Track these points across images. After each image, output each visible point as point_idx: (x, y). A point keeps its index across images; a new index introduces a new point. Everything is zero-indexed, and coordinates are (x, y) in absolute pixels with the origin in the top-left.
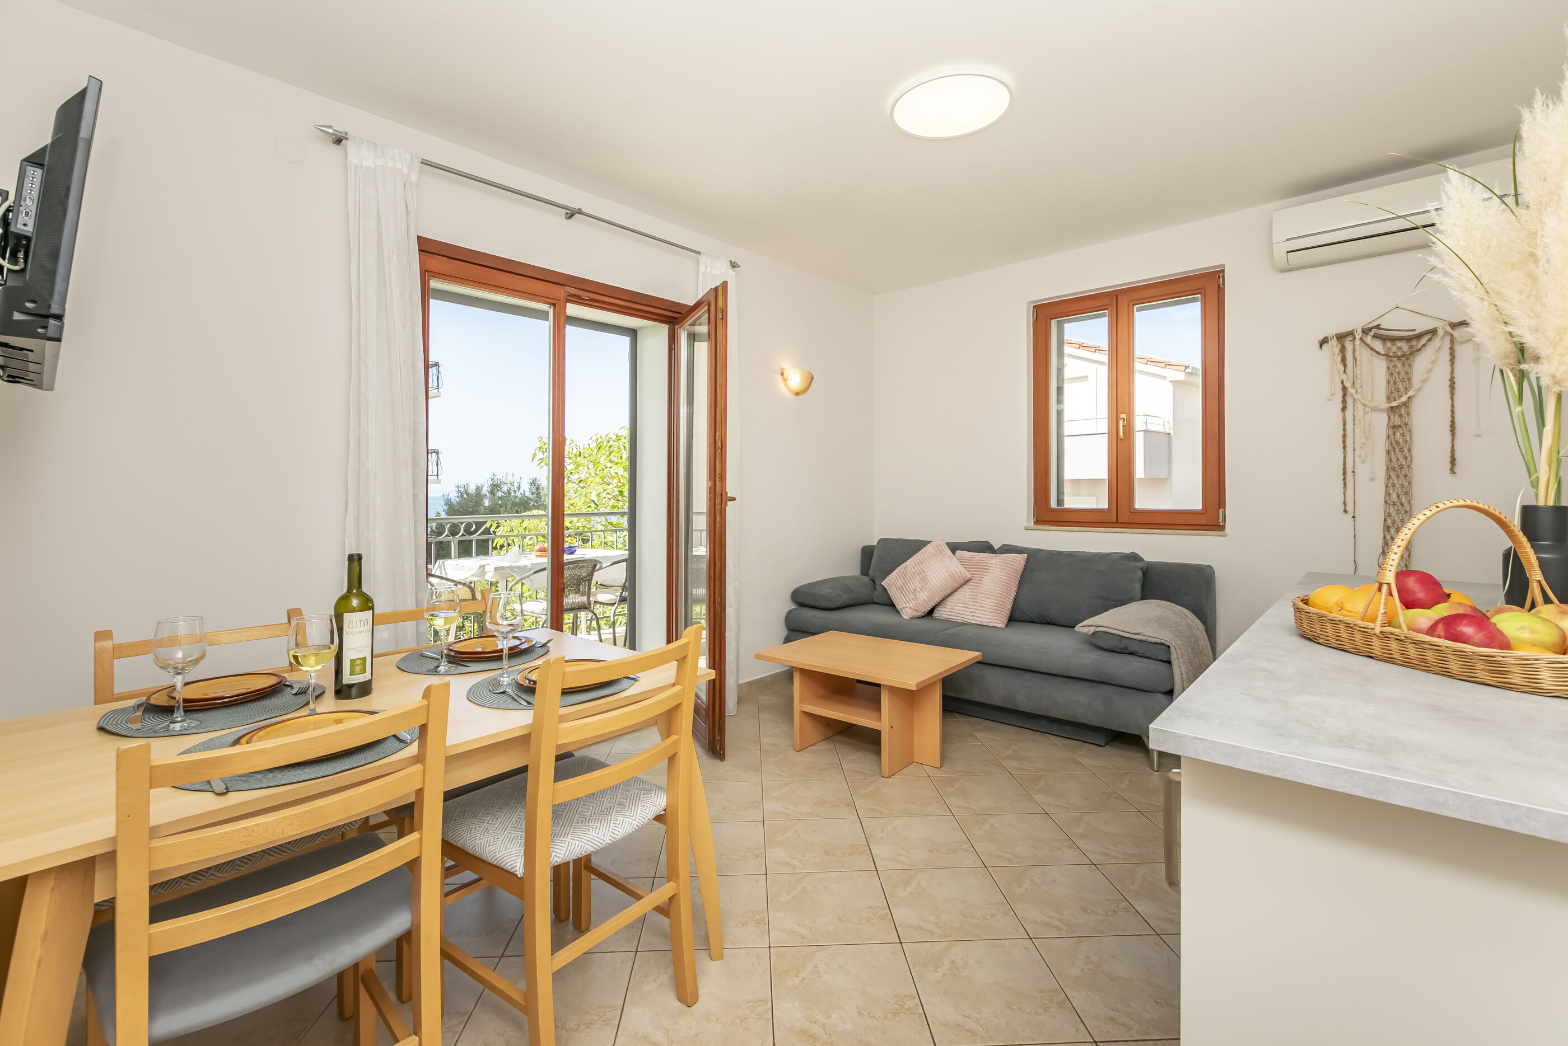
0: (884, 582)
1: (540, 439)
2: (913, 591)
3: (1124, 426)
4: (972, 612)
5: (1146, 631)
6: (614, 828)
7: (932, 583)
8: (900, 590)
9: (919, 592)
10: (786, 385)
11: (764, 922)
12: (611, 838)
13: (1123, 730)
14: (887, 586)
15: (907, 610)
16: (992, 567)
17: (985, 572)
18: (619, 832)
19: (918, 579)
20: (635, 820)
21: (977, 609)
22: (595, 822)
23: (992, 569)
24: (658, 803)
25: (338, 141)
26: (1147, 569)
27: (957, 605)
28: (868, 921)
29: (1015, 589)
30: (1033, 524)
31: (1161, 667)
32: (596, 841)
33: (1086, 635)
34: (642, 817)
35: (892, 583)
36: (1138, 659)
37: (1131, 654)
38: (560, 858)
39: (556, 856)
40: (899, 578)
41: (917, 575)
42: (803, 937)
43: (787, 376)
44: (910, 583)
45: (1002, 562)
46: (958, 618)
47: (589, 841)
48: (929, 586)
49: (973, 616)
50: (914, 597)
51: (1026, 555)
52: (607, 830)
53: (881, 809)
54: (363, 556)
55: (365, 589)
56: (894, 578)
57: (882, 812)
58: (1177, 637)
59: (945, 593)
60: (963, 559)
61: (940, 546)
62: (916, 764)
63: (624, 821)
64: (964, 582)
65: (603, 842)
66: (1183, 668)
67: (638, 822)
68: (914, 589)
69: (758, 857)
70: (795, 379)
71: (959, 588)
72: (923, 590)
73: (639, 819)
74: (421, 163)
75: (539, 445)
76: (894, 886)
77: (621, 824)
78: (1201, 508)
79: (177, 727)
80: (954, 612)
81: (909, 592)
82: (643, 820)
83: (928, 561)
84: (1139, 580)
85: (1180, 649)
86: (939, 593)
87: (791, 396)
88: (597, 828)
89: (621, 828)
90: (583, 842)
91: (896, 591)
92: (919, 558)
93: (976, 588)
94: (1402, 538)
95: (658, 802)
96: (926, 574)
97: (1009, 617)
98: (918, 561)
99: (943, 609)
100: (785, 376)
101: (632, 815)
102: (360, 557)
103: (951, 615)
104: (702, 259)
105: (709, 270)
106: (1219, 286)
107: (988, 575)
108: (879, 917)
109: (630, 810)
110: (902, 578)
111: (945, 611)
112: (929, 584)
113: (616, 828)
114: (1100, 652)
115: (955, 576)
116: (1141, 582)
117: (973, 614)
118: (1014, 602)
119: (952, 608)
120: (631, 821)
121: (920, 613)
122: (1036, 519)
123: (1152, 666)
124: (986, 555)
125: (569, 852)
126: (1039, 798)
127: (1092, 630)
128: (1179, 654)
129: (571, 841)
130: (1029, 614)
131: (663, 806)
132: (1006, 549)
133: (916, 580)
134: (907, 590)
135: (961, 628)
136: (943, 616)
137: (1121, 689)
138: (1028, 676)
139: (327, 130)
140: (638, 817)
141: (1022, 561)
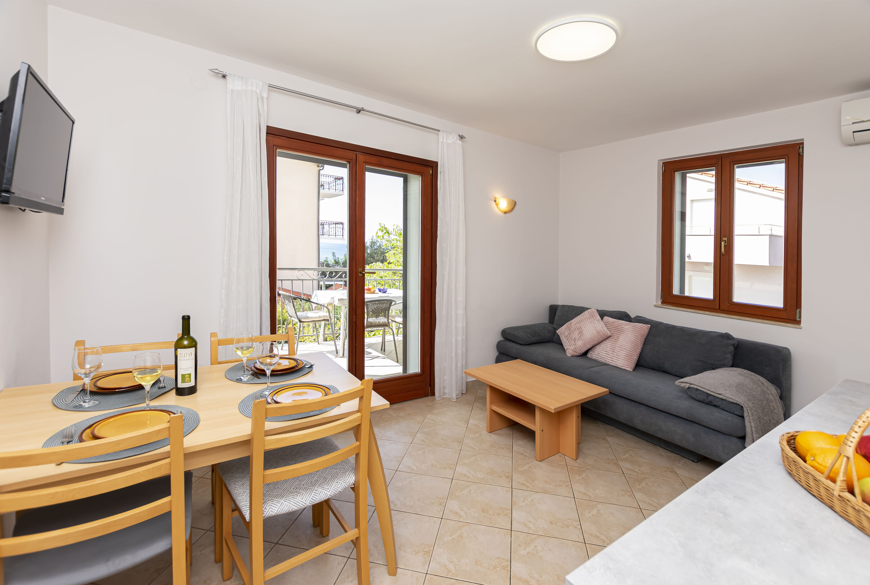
0: (558, 331)
1: (380, 224)
2: (574, 339)
3: (725, 246)
4: (611, 358)
5: (726, 393)
6: (314, 496)
7: (586, 336)
8: (566, 337)
9: (577, 340)
10: (498, 208)
11: (429, 554)
12: (310, 502)
13: (708, 456)
14: (560, 334)
15: (569, 351)
16: (625, 330)
17: (621, 333)
18: (317, 499)
19: (577, 332)
20: (329, 492)
21: (614, 356)
22: (303, 491)
23: (626, 332)
24: (348, 481)
25: (224, 76)
26: (738, 345)
27: (602, 352)
28: (494, 568)
29: (641, 347)
30: (660, 303)
31: (737, 420)
32: (300, 503)
33: (683, 388)
34: (334, 490)
35: (562, 332)
36: (720, 411)
37: (715, 406)
38: (274, 512)
39: (272, 511)
40: (566, 330)
41: (577, 330)
42: (449, 571)
43: (498, 202)
44: (572, 334)
45: (633, 328)
46: (602, 360)
47: (295, 503)
48: (583, 337)
49: (612, 360)
50: (574, 344)
51: (649, 326)
52: (309, 496)
53: (529, 485)
54: (190, 317)
55: (192, 334)
56: (564, 329)
57: (528, 487)
58: (750, 400)
59: (594, 343)
60: (607, 323)
61: (593, 313)
62: (561, 454)
63: (322, 492)
64: (606, 338)
65: (305, 505)
66: (753, 424)
67: (331, 493)
68: (574, 338)
69: (441, 505)
70: (504, 204)
71: (603, 341)
72: (580, 339)
73: (332, 491)
74: (269, 86)
75: (379, 227)
76: (519, 545)
77: (319, 494)
78: (783, 307)
79: (86, 405)
80: (599, 356)
81: (571, 340)
82: (335, 492)
83: (584, 322)
84: (731, 352)
85: (750, 410)
86: (590, 343)
87: (502, 214)
88: (303, 495)
89: (318, 496)
90: (291, 504)
91: (564, 337)
92: (579, 319)
93: (615, 343)
94: (864, 419)
95: (350, 479)
96: (582, 330)
97: (636, 364)
98: (580, 320)
99: (593, 353)
100: (497, 202)
101: (328, 488)
102: (189, 317)
103: (598, 358)
104: (441, 134)
105: (445, 140)
106: (799, 154)
107: (623, 335)
108: (502, 567)
109: (328, 485)
110: (568, 330)
111: (594, 354)
112: (584, 336)
113: (315, 496)
114: (692, 401)
115: (600, 333)
116: (733, 353)
117: (612, 359)
118: (640, 355)
119: (599, 353)
120: (326, 492)
121: (578, 354)
122: (663, 300)
123: (729, 418)
124: (623, 322)
125: (281, 509)
126: (638, 495)
127: (687, 385)
128: (750, 413)
129: (284, 502)
130: (650, 364)
131: (351, 482)
132: (639, 320)
133: (576, 333)
134: (570, 338)
135: (603, 367)
136: (593, 357)
137: (707, 429)
138: (642, 408)
139: (215, 71)
140: (331, 490)
141: (647, 329)
